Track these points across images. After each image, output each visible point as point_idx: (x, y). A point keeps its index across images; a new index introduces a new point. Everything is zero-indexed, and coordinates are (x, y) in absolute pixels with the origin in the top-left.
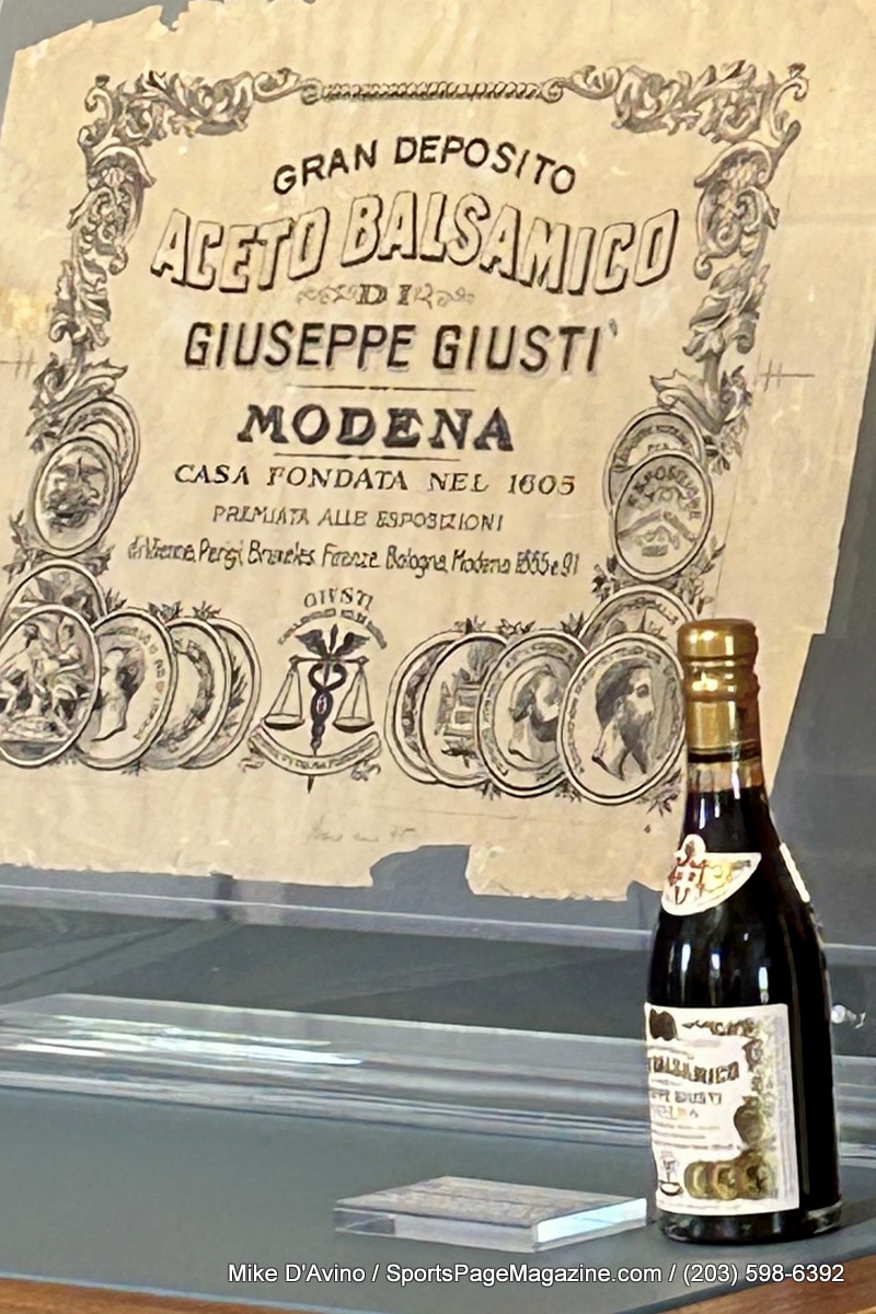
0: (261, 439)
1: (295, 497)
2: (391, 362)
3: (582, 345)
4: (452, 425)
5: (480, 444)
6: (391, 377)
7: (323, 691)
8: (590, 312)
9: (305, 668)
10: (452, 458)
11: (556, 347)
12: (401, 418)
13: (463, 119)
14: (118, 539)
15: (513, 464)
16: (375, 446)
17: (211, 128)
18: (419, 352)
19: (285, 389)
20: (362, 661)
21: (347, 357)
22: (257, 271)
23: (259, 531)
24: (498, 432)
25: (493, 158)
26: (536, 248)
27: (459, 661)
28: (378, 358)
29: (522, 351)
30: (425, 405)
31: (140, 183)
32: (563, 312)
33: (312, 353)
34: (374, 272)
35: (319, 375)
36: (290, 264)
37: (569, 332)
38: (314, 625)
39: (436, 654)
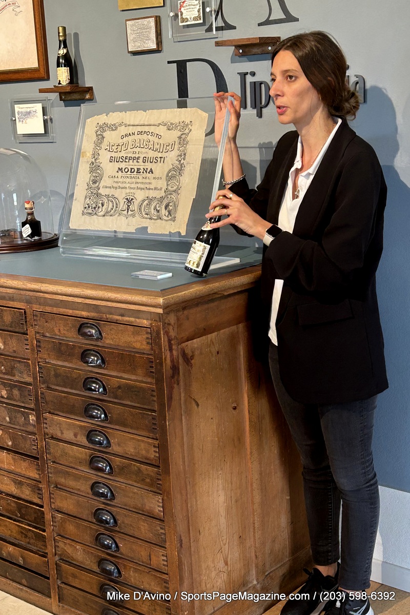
0: (120, 172)
1: (125, 180)
2: (137, 162)
3: (162, 159)
4: (145, 170)
5: (149, 173)
6: (137, 164)
7: (129, 206)
8: (164, 155)
9: (126, 203)
10: (145, 175)
11: (159, 160)
12: (138, 169)
13: (146, 129)
14: (101, 186)
15: (153, 175)
16: (135, 173)
17: (113, 130)
18: (141, 160)
19: (123, 165)
20: (133, 202)
21: (131, 161)
22: (119, 149)
23: (120, 184)
24: (151, 171)
25: (150, 134)
26: (156, 146)
27: (146, 202)
28: (135, 161)
29: (154, 160)
30: (142, 168)
31: (103, 138)
32: (160, 155)
33: (127, 160)
34: (135, 150)
35: (127, 164)
36: (123, 148)
37: (161, 158)
38: (127, 197)
39: (144, 201)
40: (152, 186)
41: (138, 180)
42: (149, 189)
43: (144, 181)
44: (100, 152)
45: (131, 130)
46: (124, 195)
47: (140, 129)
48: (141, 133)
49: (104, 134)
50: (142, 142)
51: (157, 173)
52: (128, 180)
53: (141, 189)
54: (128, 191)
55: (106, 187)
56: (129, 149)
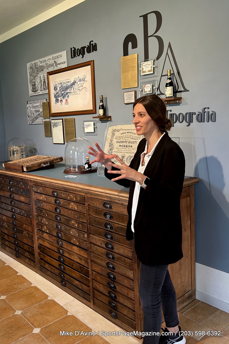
2: (126, 143)
4: (129, 146)
5: (131, 147)
10: (129, 148)
12: (127, 146)
13: (130, 131)
16: (125, 147)
17: (118, 131)
18: (128, 142)
19: (121, 144)
21: (124, 143)
22: (120, 138)
23: (120, 151)
25: (132, 133)
26: (134, 137)
32: (135, 141)
33: (122, 142)
34: (126, 138)
36: (122, 138)
39: (128, 157)
40: (131, 152)
41: (127, 150)
42: (131, 153)
43: (129, 150)
44: (113, 139)
45: (124, 131)
46: (121, 155)
47: (128, 131)
48: (128, 133)
49: (115, 133)
50: (128, 136)
51: (133, 147)
52: (123, 150)
53: (128, 153)
54: (123, 153)
55: (115, 152)
56: (124, 139)
